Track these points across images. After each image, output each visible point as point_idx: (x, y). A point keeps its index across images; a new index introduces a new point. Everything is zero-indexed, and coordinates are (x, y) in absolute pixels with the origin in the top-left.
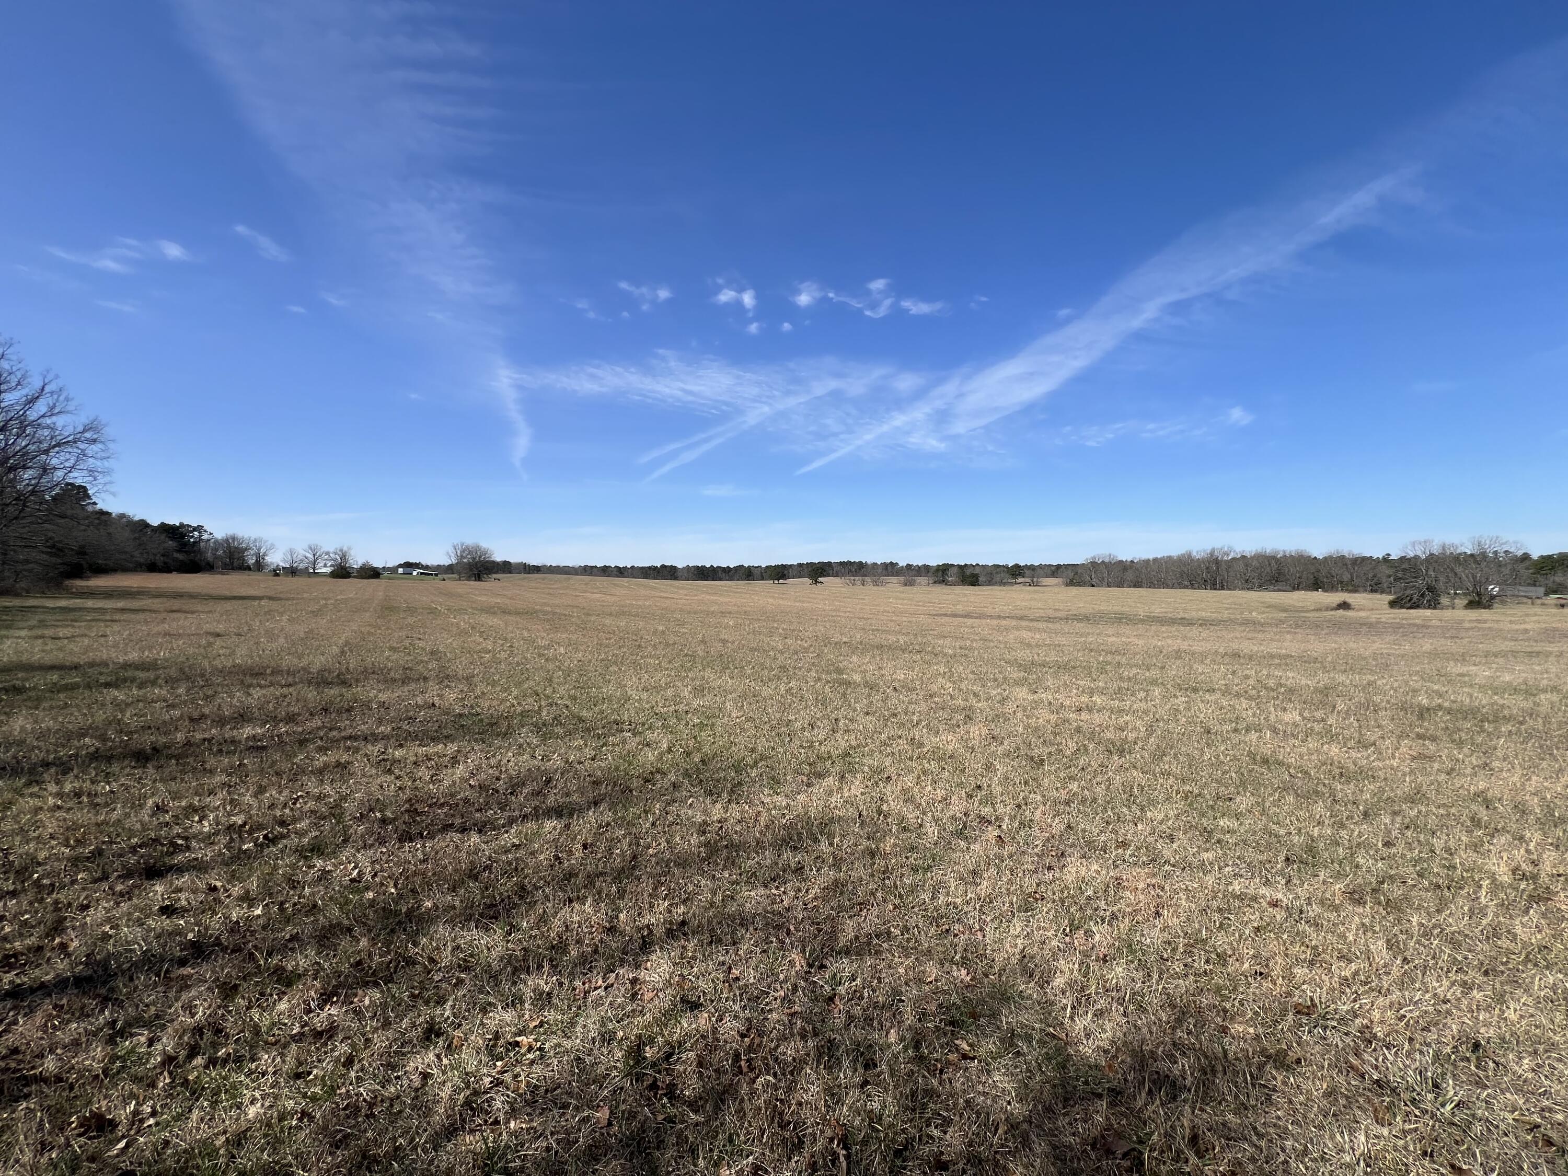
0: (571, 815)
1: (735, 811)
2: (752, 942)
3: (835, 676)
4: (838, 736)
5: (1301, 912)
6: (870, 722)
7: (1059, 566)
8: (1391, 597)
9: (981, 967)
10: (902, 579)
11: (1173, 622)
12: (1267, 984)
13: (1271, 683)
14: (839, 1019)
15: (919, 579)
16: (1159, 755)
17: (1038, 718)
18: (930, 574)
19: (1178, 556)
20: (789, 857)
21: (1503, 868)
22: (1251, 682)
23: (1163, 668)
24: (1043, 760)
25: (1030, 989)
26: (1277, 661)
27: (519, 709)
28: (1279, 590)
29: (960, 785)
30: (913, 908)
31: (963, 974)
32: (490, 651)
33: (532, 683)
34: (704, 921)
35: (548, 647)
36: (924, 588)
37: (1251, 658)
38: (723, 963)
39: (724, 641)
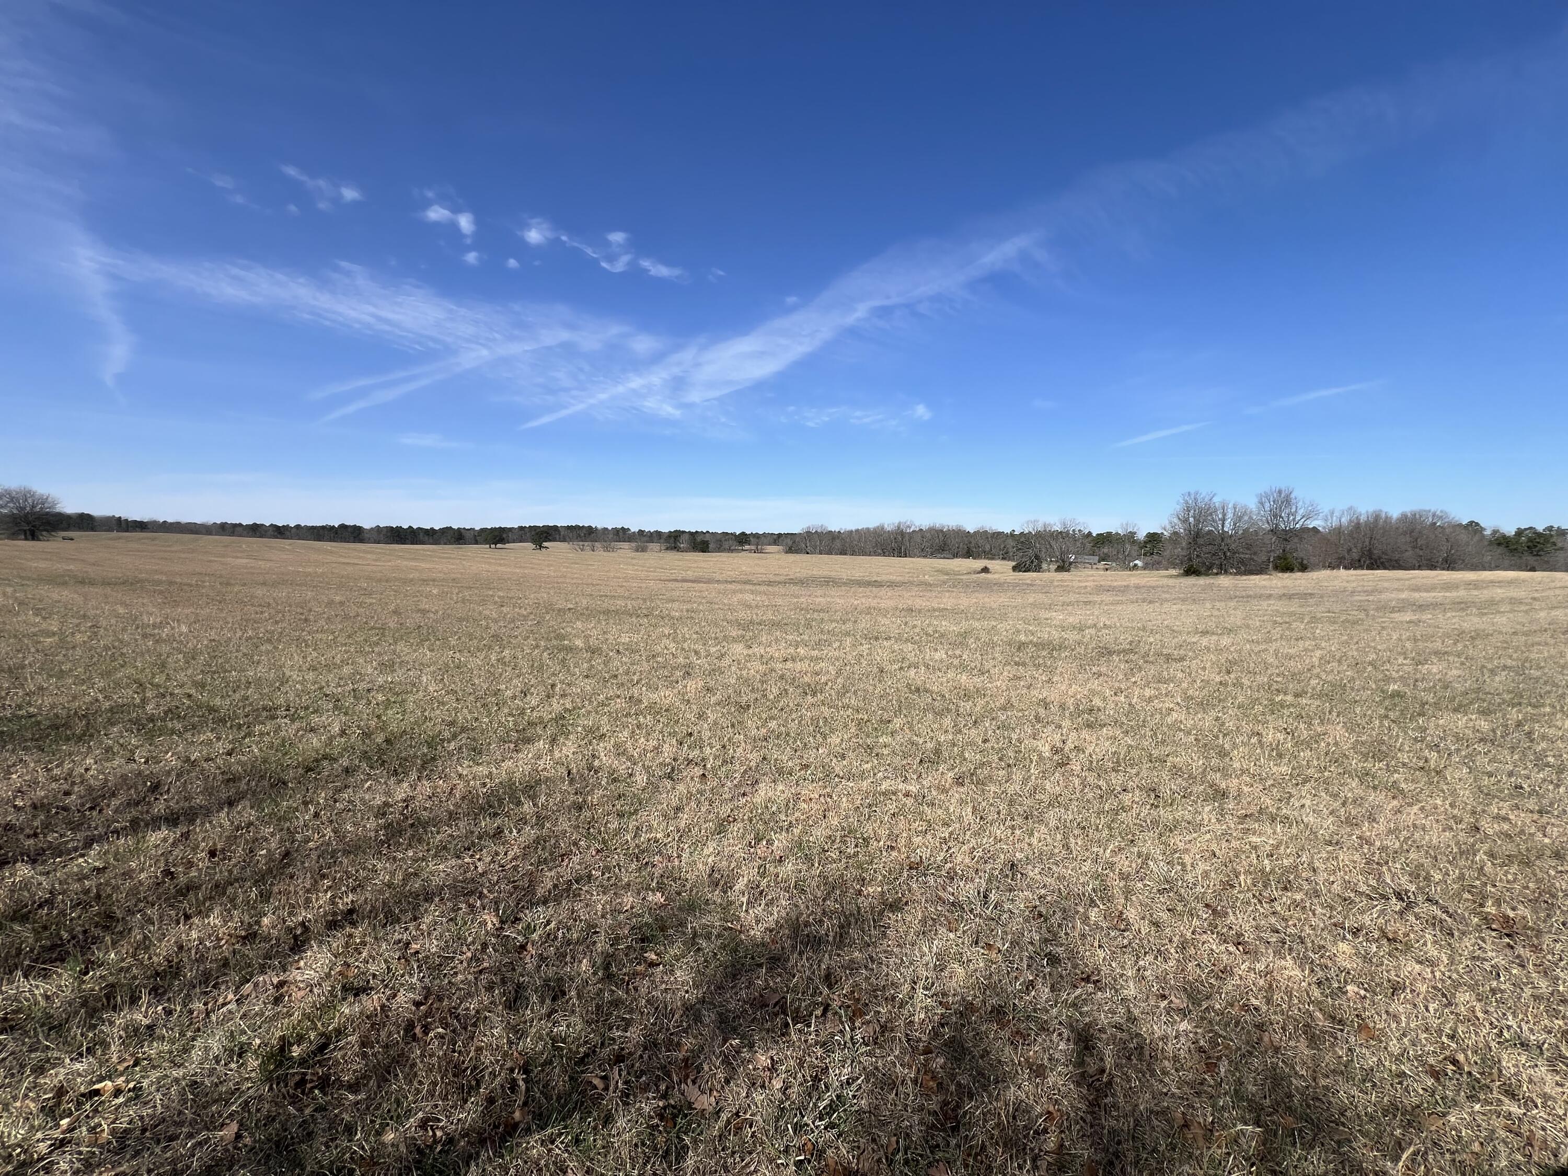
0: (192, 821)
1: (426, 787)
2: (437, 914)
3: (555, 642)
4: (554, 701)
5: (924, 797)
6: (588, 686)
7: (780, 535)
8: (1014, 563)
9: (675, 886)
10: (634, 544)
11: (869, 584)
12: (894, 854)
13: (930, 630)
14: (530, 963)
15: (651, 545)
16: (842, 694)
17: (749, 670)
18: (662, 541)
19: (874, 529)
20: (486, 823)
21: (1047, 747)
22: (917, 630)
23: (855, 622)
24: (749, 706)
25: (716, 896)
26: (937, 613)
27: (107, 704)
28: (944, 558)
29: (673, 734)
30: (616, 849)
31: (659, 898)
32: (54, 634)
33: (129, 671)
34: (379, 904)
35: (160, 626)
36: (656, 554)
37: (920, 611)
38: (400, 941)
39: (424, 612)
